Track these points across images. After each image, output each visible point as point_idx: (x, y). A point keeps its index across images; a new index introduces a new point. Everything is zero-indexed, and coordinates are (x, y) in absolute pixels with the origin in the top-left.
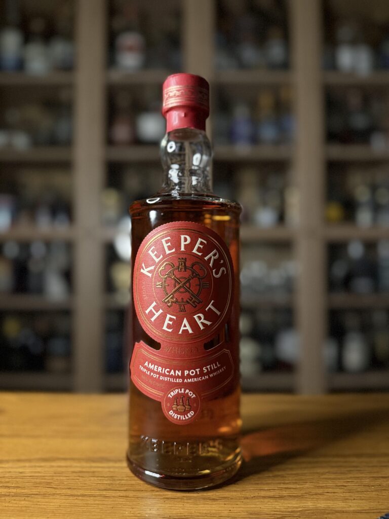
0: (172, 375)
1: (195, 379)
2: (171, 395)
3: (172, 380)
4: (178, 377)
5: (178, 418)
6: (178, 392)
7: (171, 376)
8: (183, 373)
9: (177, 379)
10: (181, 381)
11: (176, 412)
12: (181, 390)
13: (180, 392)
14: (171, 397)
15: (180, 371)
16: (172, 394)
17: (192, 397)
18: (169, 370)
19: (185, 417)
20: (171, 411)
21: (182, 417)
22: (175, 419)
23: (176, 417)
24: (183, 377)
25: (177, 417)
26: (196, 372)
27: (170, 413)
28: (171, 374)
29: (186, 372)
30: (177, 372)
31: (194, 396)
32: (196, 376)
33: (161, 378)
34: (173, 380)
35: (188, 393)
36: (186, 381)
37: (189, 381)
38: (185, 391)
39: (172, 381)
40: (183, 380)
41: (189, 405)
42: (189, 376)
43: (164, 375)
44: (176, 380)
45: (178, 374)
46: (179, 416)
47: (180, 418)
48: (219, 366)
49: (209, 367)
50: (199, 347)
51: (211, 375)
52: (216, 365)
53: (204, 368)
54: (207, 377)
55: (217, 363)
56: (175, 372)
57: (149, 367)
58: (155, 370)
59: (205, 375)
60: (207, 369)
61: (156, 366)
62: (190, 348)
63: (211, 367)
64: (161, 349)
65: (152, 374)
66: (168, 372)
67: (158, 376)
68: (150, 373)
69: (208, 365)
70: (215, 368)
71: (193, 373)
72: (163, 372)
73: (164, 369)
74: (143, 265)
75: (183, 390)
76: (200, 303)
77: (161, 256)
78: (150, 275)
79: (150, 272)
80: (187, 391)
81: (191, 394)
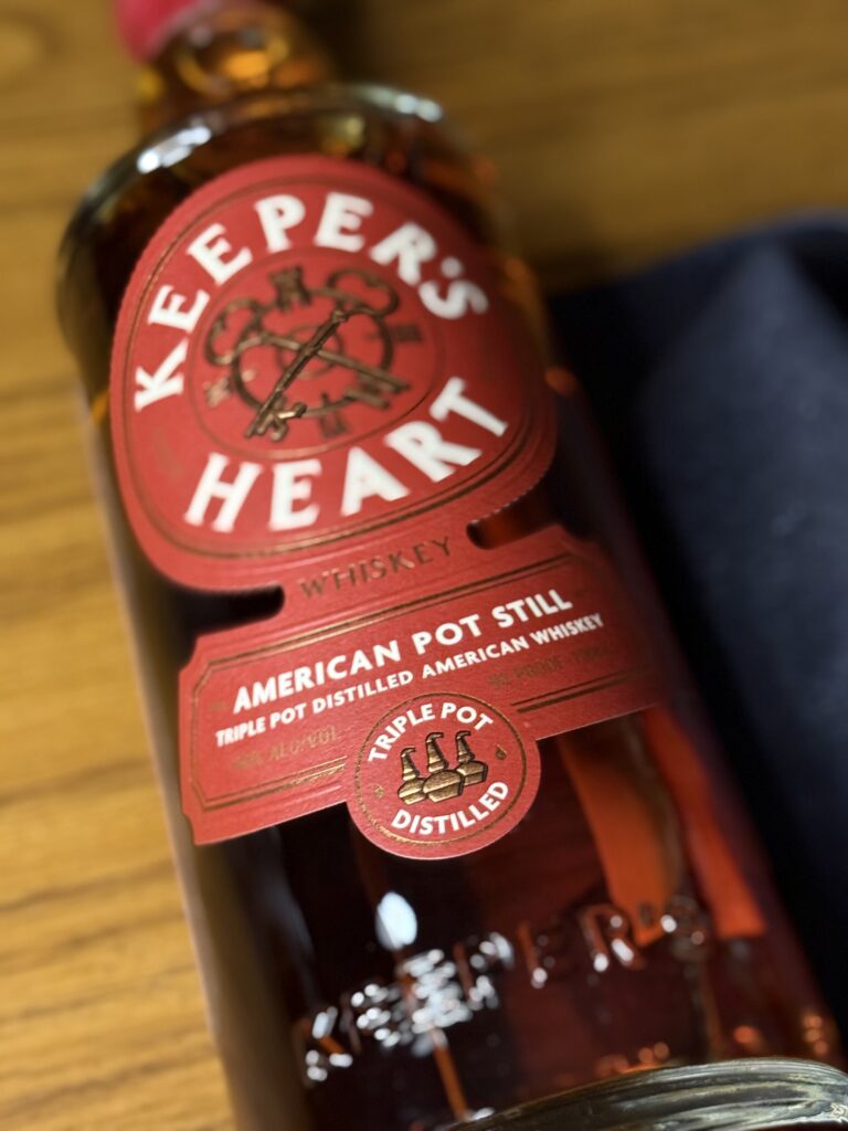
0: (362, 670)
1: (471, 657)
2: (380, 750)
3: (365, 690)
4: (391, 667)
5: (442, 830)
6: (408, 725)
7: (363, 676)
8: (407, 648)
9: (391, 679)
10: (406, 677)
11: (424, 808)
12: (419, 716)
13: (414, 722)
14: (383, 756)
15: (394, 644)
16: (384, 742)
17: (478, 727)
18: (341, 659)
19: (470, 816)
20: (402, 813)
21: (459, 820)
22: (427, 838)
23: (429, 830)
24: (411, 660)
25: (435, 825)
26: (465, 628)
27: (395, 824)
28: (354, 671)
29: (421, 641)
30: (379, 651)
31: (486, 719)
32: (469, 643)
33: (319, 705)
34: (374, 687)
35: (453, 716)
36: (427, 671)
37: (443, 667)
38: (437, 711)
39: (370, 692)
40: (418, 672)
41: (472, 761)
42: (437, 652)
43: (331, 687)
44: (385, 684)
45: (386, 659)
46: (441, 820)
47: (448, 824)
48: (567, 606)
49: (516, 606)
50: (446, 539)
51: (540, 637)
52: (551, 603)
53: (497, 612)
54: (520, 643)
55: (553, 594)
56: (371, 657)
57: (256, 703)
58: (285, 692)
59: (509, 634)
60: (512, 613)
61: (284, 677)
62: (411, 551)
63: (526, 608)
64: (287, 602)
65: (275, 718)
66: (339, 668)
67: (301, 708)
68: (267, 723)
69: (514, 599)
70: (550, 610)
71: (449, 634)
72: (321, 680)
73: (319, 666)
74: (141, 377)
75: (426, 712)
76: (398, 390)
77: (202, 299)
78: (176, 386)
79: (173, 375)
80: (448, 708)
81: (467, 715)
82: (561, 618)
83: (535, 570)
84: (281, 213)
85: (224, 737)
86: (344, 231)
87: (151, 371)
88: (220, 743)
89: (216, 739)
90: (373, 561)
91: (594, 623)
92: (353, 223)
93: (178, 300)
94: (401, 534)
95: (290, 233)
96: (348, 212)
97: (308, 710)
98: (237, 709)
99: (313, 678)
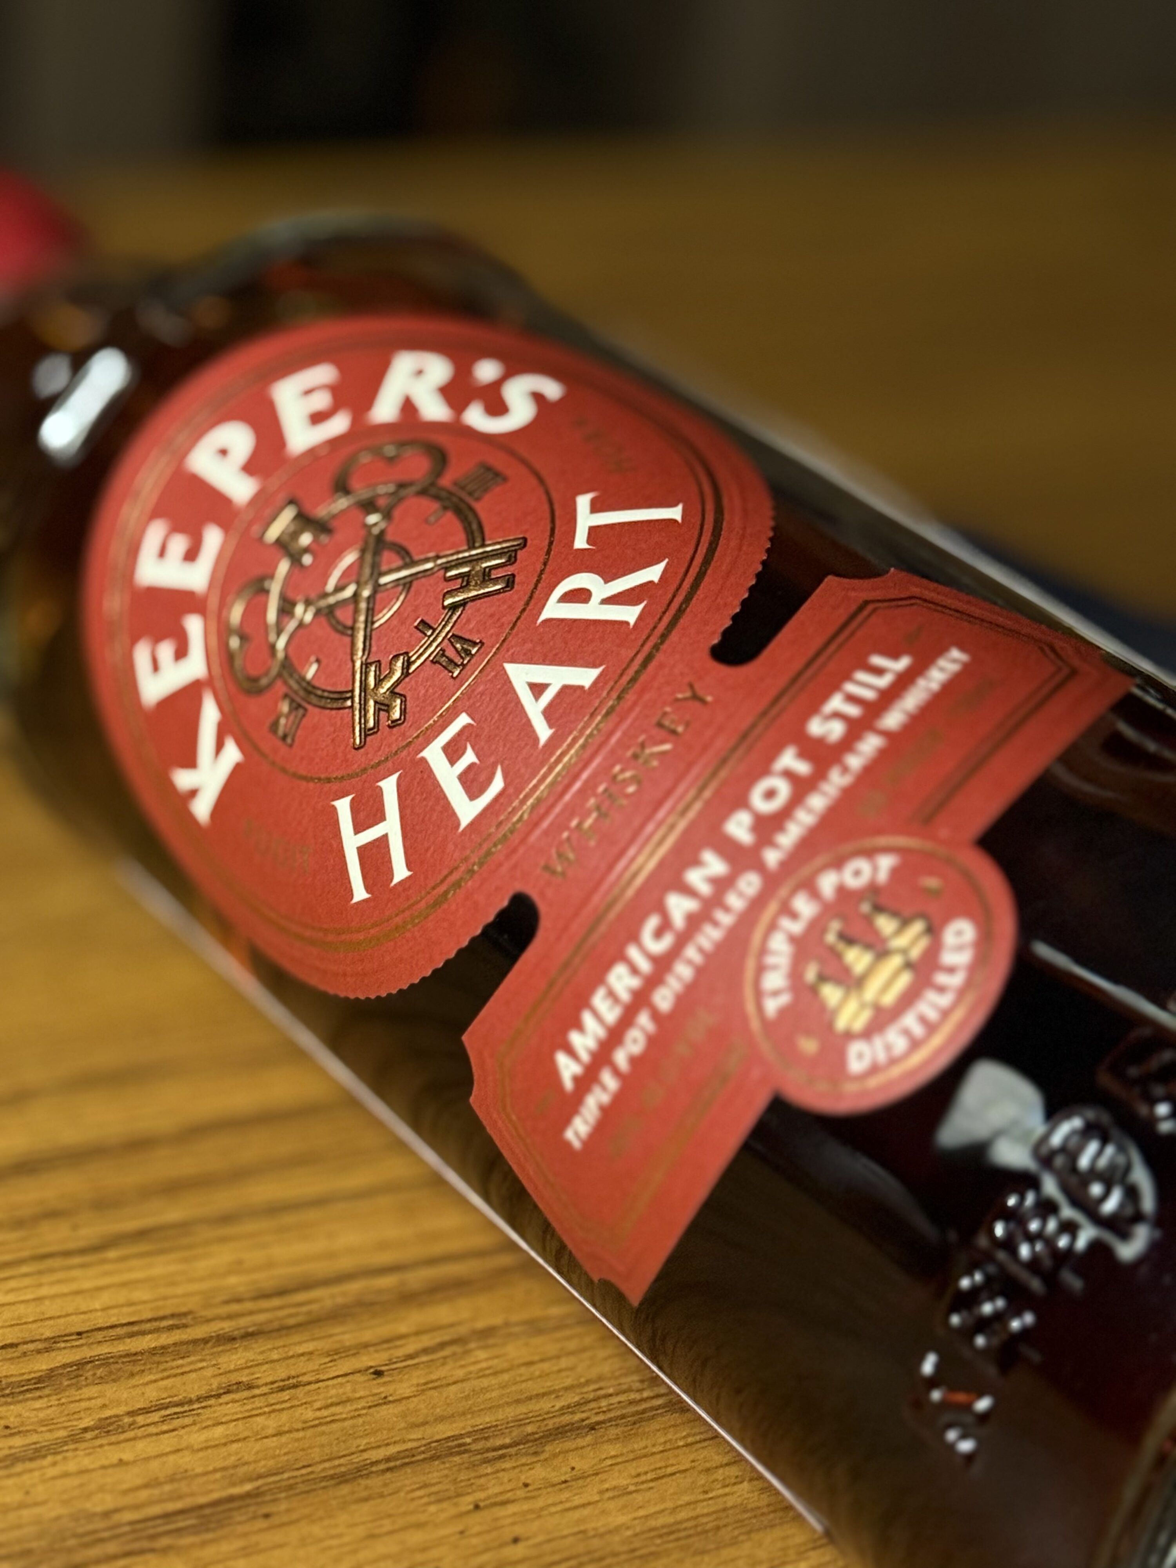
0: (688, 916)
1: (818, 802)
2: (776, 993)
3: (709, 936)
4: (722, 885)
5: (918, 1031)
6: (790, 937)
7: (695, 922)
8: (728, 848)
9: (731, 899)
10: (749, 885)
11: (879, 1022)
12: (795, 916)
13: (796, 928)
14: (786, 997)
15: (707, 855)
16: (774, 980)
17: (881, 875)
18: (653, 921)
19: (942, 990)
20: (854, 1047)
21: (932, 1004)
22: (906, 1055)
23: (902, 1043)
24: (743, 860)
25: (906, 1031)
26: (789, 774)
28: (679, 923)
29: (739, 826)
30: (694, 877)
31: (885, 859)
32: (803, 787)
33: (664, 998)
34: (717, 925)
35: (840, 887)
36: (772, 857)
38: (816, 895)
40: (759, 866)
42: (768, 826)
44: (728, 910)
45: (710, 880)
46: (909, 1020)
47: (921, 1018)
48: (903, 663)
49: (836, 703)
50: (691, 686)
51: (893, 719)
52: (879, 671)
53: (816, 727)
54: (870, 744)
55: (877, 660)
56: (688, 891)
57: (585, 1057)
58: (611, 1015)
59: (848, 743)
60: (837, 715)
61: (599, 1000)
62: (655, 731)
63: (851, 699)
64: (543, 908)
65: (621, 1057)
66: (659, 934)
67: (644, 1019)
68: (616, 1072)
69: (825, 696)
70: (884, 682)
71: (770, 794)
72: (645, 966)
73: (633, 952)
74: (183, 779)
75: (805, 907)
76: (511, 556)
77: (194, 626)
78: (232, 754)
79: (219, 746)
80: (828, 883)
81: (857, 873)
82: (904, 682)
83: (833, 647)
84: (224, 452)
85: (577, 1134)
86: (317, 418)
87: (190, 761)
88: (577, 1144)
89: (568, 1145)
90: (615, 777)
91: (954, 661)
92: (322, 401)
93: (166, 650)
94: (629, 721)
95: (250, 468)
96: (308, 392)
97: (656, 1015)
98: (568, 1084)
99: (634, 970)
